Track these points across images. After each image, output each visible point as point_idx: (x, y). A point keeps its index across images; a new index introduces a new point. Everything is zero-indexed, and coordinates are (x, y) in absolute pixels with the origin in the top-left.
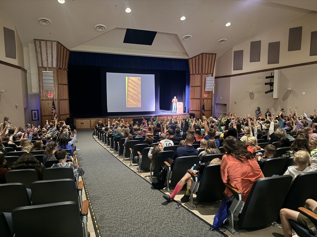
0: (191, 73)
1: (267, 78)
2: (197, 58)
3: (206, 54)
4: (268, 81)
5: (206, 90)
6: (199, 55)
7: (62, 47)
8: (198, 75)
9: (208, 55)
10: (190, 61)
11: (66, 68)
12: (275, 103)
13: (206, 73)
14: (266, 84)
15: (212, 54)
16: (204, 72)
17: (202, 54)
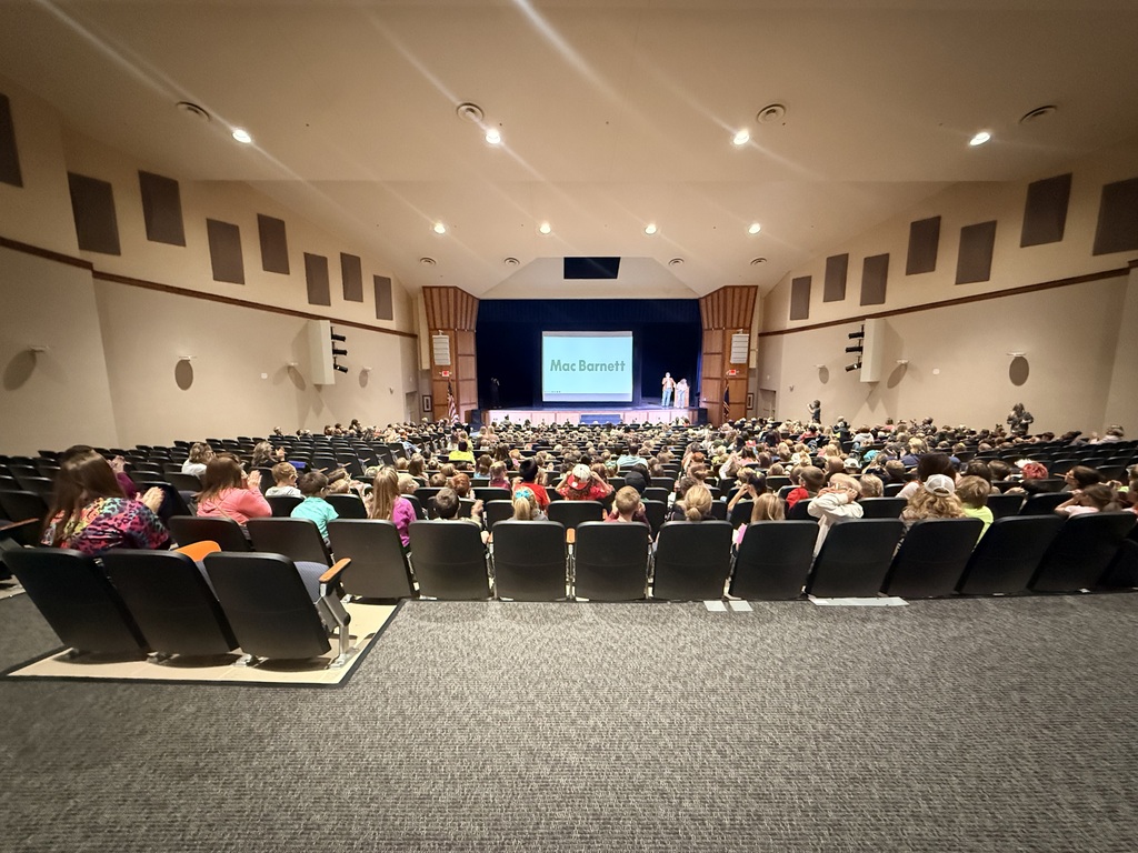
0: (706, 327)
1: (851, 336)
2: (716, 295)
3: (734, 287)
4: (854, 343)
5: (732, 362)
6: (718, 291)
7: (465, 296)
8: (720, 332)
9: (737, 291)
10: (703, 303)
11: (473, 327)
12: (871, 393)
13: (735, 326)
14: (848, 350)
15: (749, 287)
16: (728, 325)
17: (725, 288)
